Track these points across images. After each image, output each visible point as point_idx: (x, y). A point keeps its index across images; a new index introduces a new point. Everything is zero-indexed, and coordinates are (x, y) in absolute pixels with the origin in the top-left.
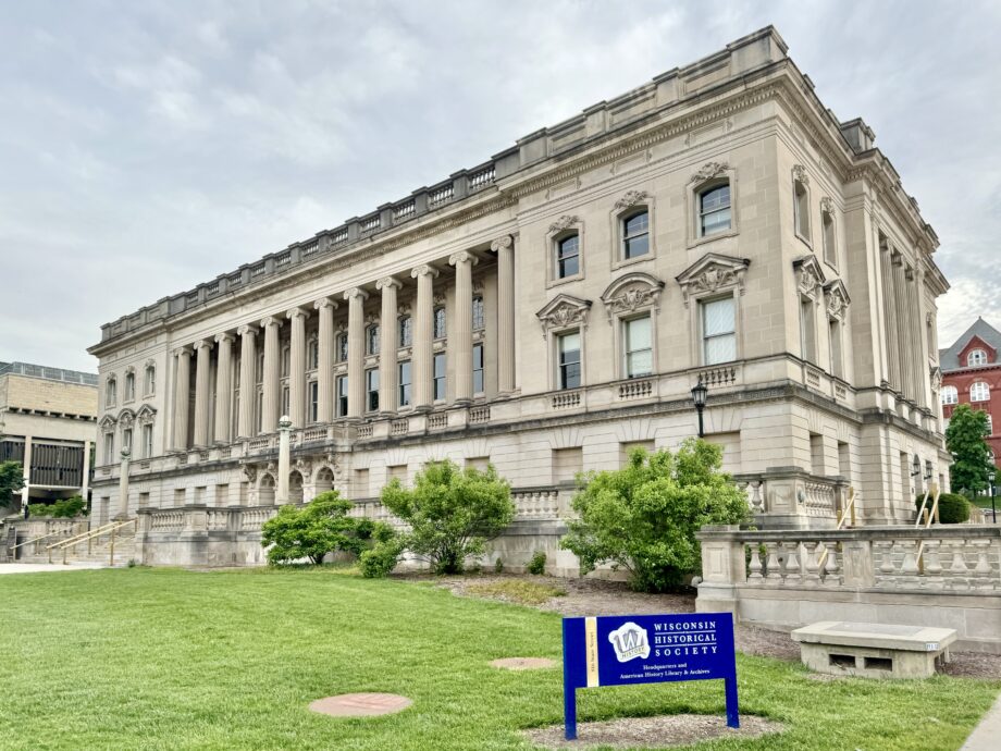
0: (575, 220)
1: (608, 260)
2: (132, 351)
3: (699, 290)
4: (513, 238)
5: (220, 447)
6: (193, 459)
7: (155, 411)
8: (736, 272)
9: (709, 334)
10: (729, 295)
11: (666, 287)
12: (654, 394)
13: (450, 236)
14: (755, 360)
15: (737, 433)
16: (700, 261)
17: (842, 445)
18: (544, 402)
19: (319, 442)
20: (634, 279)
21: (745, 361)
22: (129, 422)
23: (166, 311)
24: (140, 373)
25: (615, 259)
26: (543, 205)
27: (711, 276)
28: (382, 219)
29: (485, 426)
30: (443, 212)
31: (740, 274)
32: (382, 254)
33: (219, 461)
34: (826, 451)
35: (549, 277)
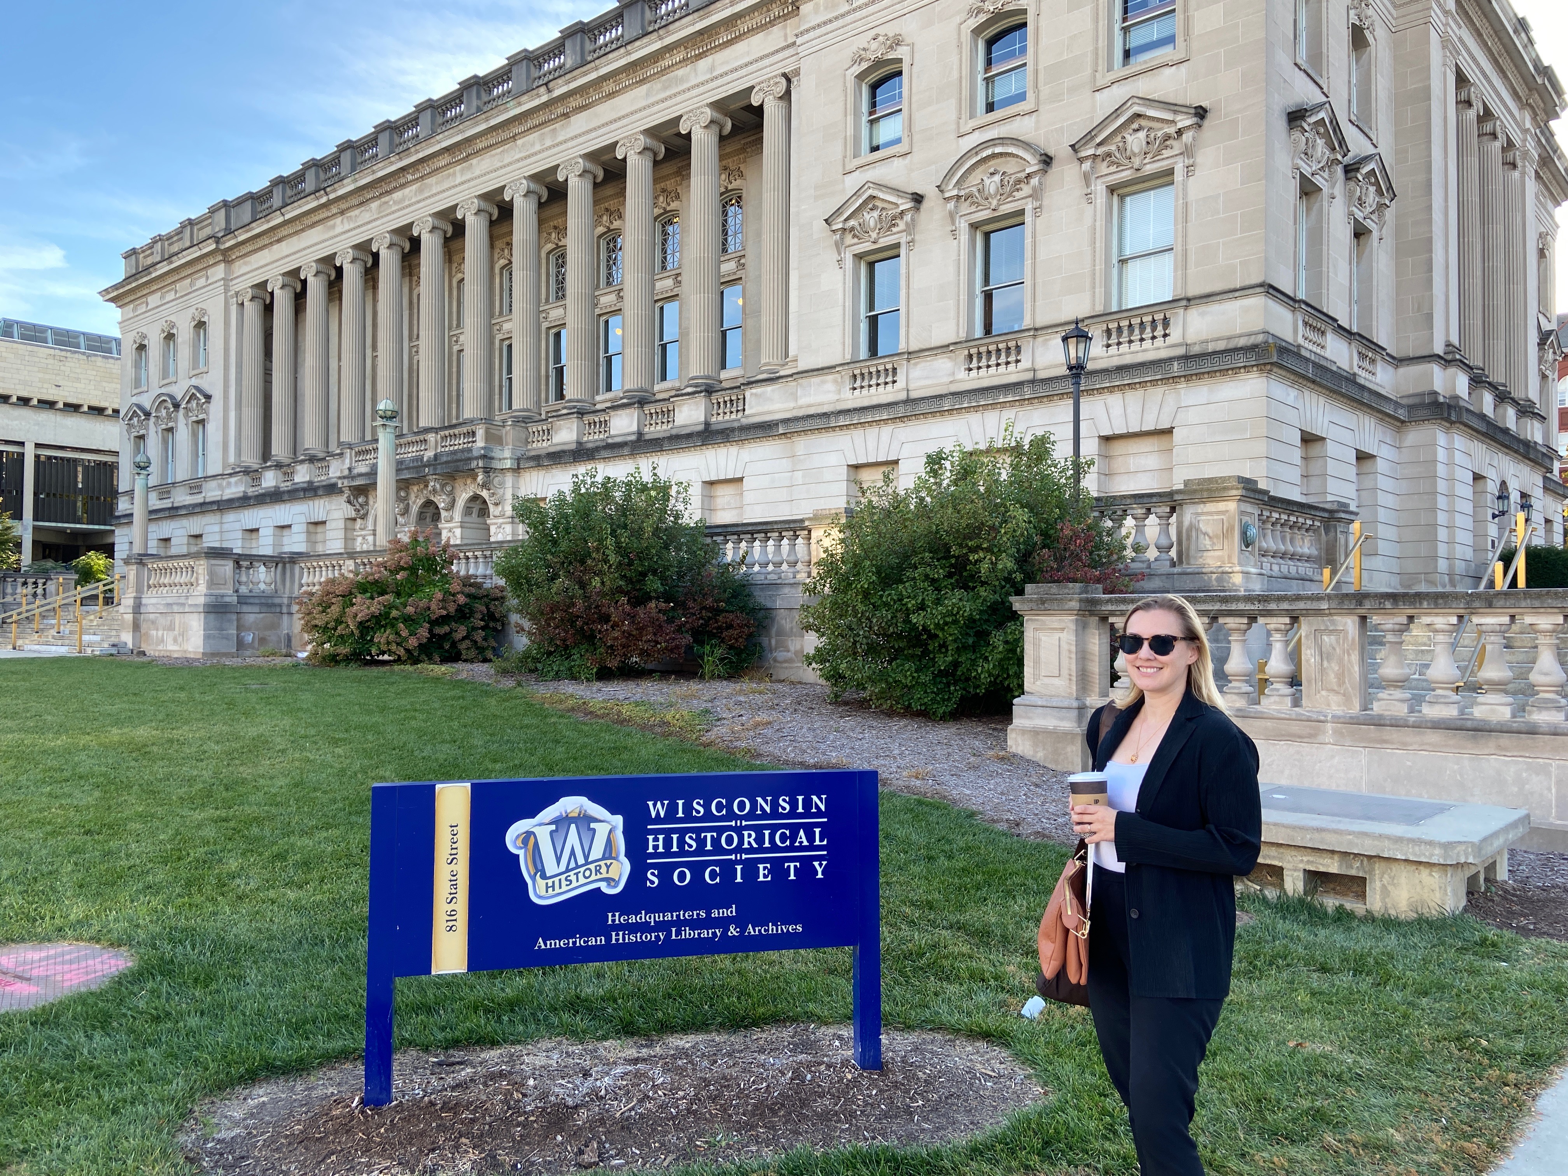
0: (897, 42)
1: (953, 116)
2: (171, 296)
3: (1113, 169)
4: (789, 81)
5: (312, 459)
6: (270, 480)
7: (208, 397)
8: (1180, 132)
9: (1128, 252)
10: (1166, 177)
11: (1055, 163)
12: (1025, 364)
13: (682, 80)
14: (1208, 297)
15: (1169, 431)
16: (1117, 112)
17: (1362, 457)
18: (835, 381)
19: (463, 451)
20: (998, 150)
21: (1189, 300)
22: (169, 417)
23: (223, 225)
24: (185, 333)
25: (965, 114)
26: (843, 16)
27: (1136, 141)
28: (568, 52)
29: (736, 425)
30: (669, 34)
31: (1187, 137)
32: (566, 115)
33: (310, 482)
34: (1332, 467)
35: (850, 152)
